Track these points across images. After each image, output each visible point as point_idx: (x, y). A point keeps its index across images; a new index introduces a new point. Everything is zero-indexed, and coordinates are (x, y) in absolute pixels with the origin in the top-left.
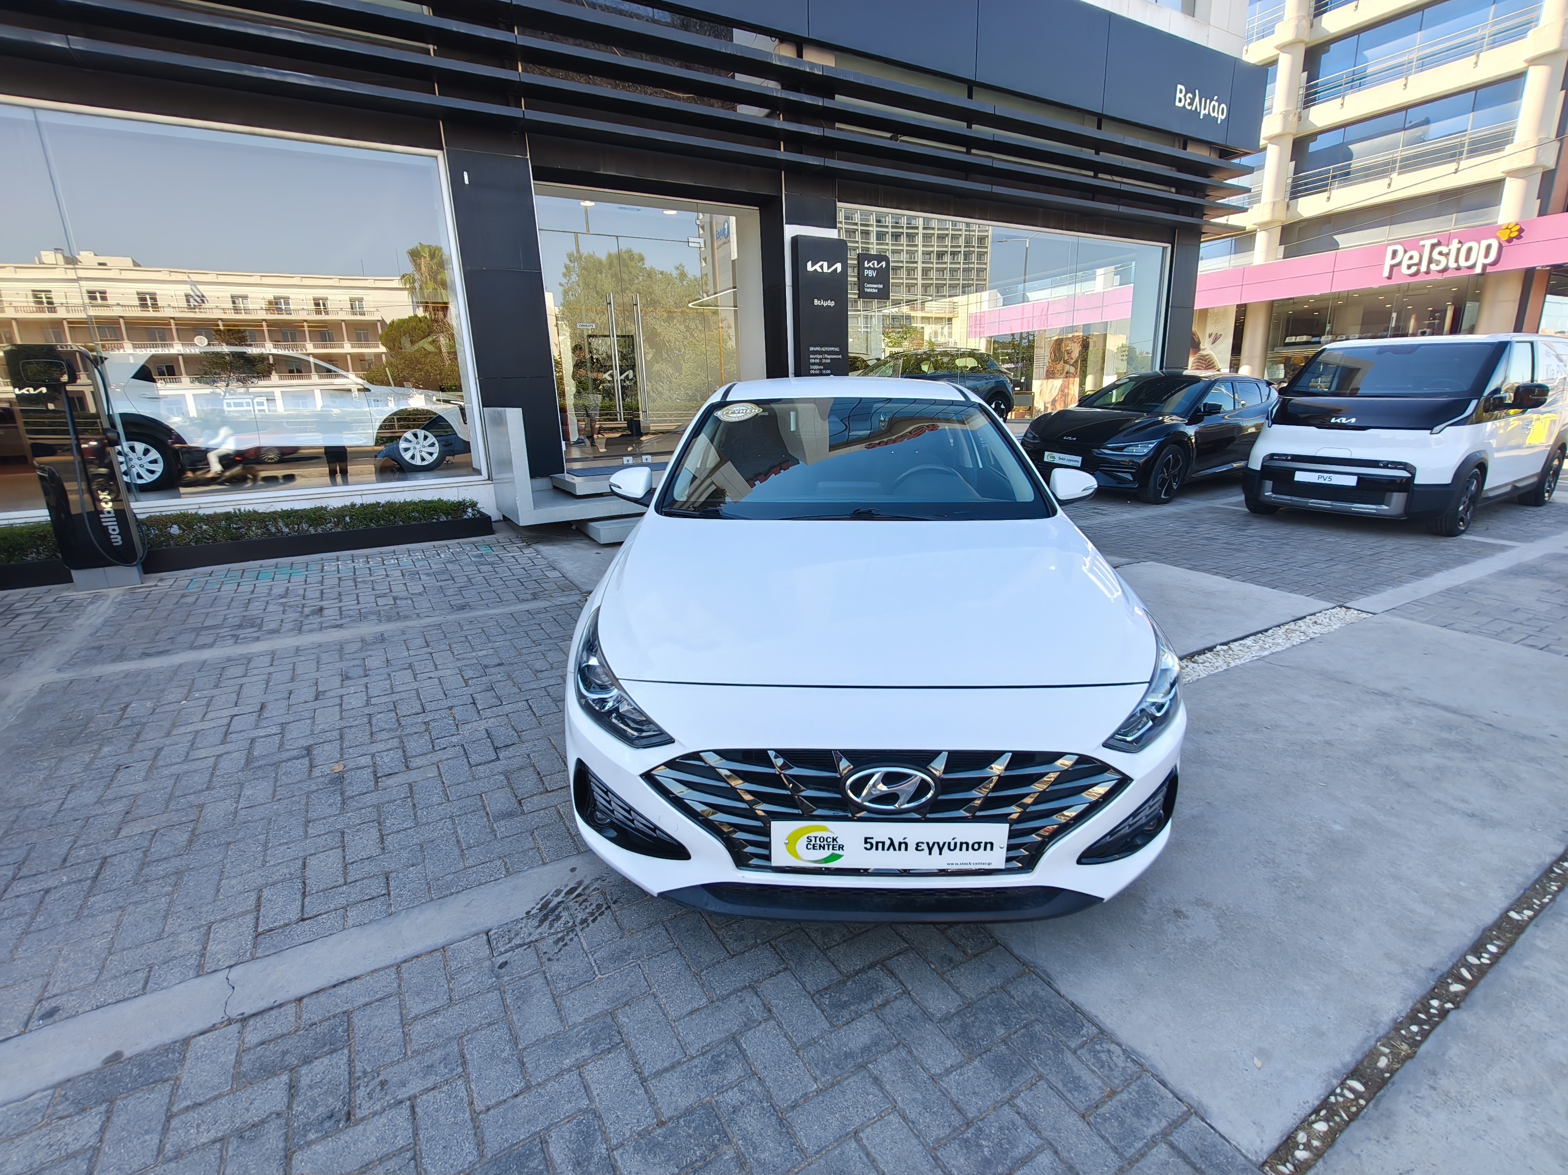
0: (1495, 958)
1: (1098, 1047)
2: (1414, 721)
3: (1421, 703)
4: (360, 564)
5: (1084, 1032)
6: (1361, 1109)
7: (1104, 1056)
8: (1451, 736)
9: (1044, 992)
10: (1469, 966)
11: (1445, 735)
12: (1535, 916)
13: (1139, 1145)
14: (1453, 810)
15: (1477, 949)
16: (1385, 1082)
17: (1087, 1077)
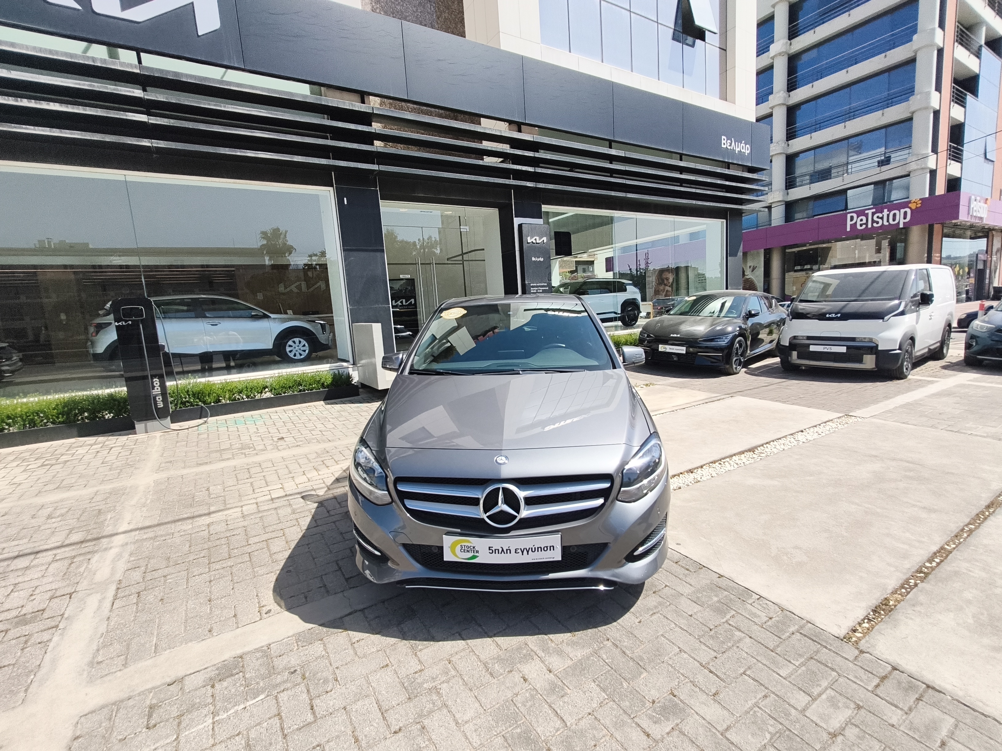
0: (938, 564)
1: (761, 603)
2: (891, 468)
3: (894, 459)
4: (291, 414)
5: (753, 597)
6: (882, 619)
7: (765, 606)
8: (911, 474)
9: (731, 584)
10: (926, 568)
11: (907, 473)
12: (957, 547)
13: (788, 634)
14: (914, 506)
15: (930, 560)
16: (892, 609)
17: (759, 613)
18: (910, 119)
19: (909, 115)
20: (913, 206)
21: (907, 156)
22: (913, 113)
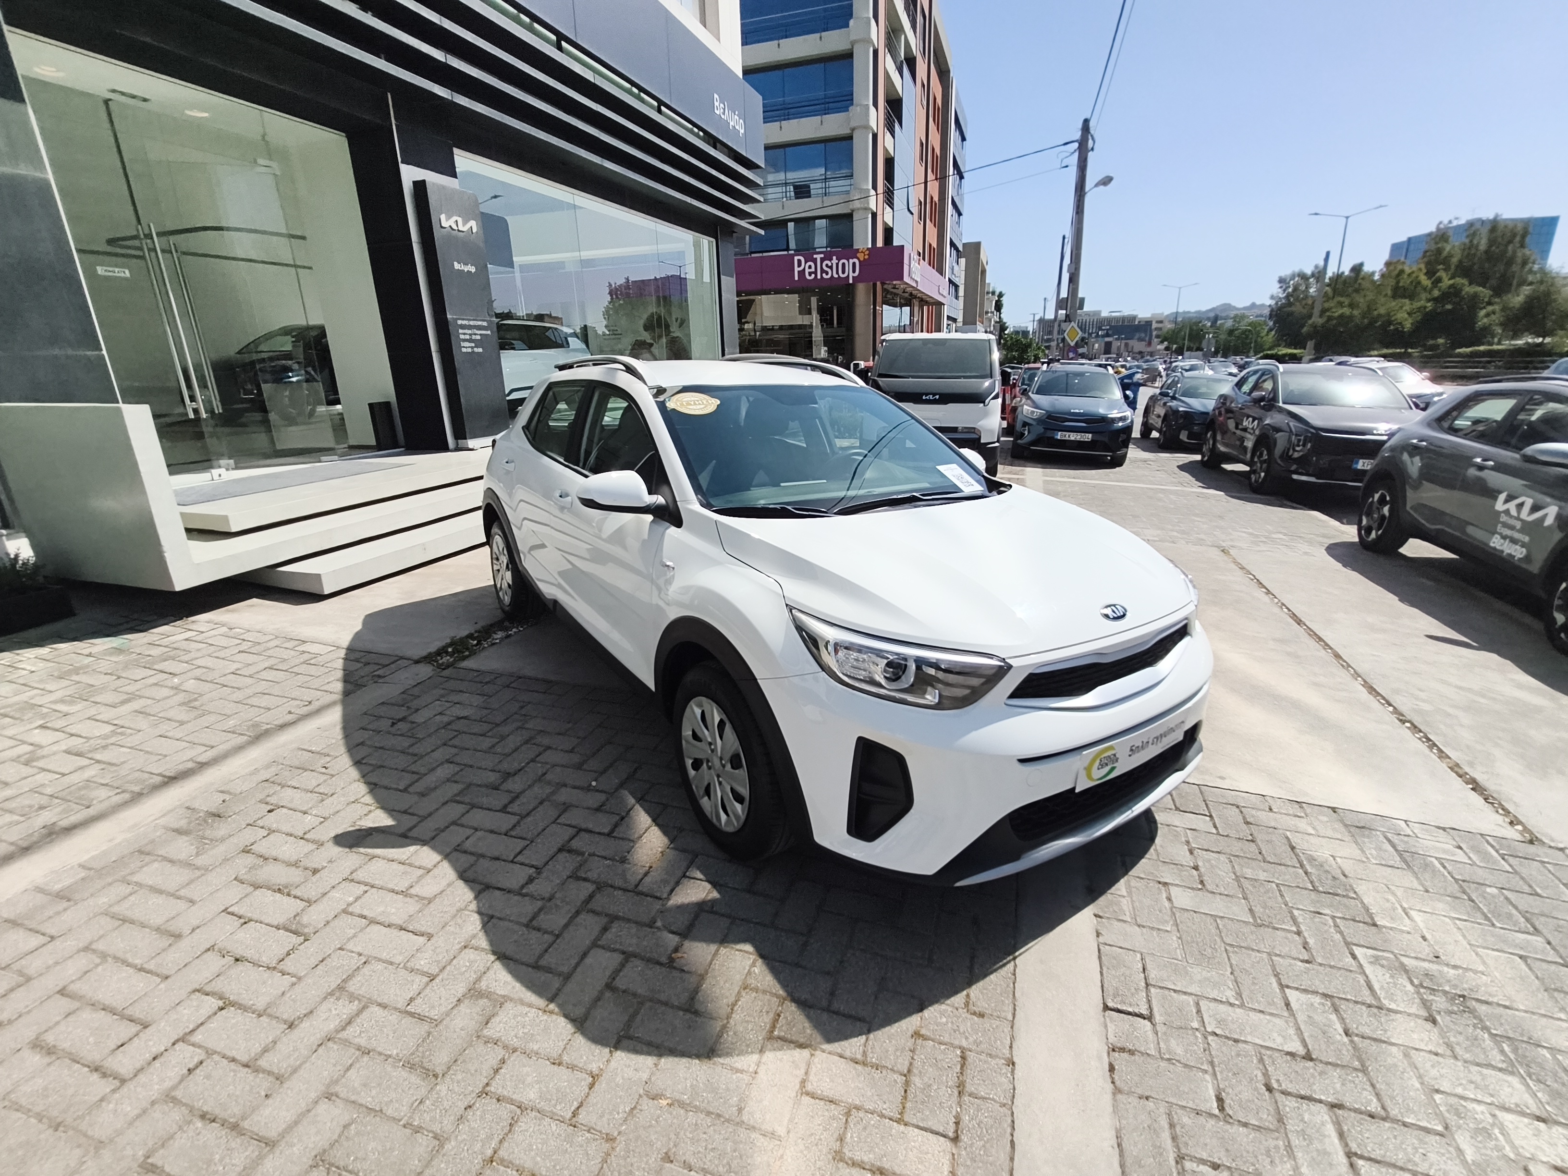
18: (850, 138)
19: (849, 131)
20: (861, 256)
21: (848, 188)
22: (853, 130)
